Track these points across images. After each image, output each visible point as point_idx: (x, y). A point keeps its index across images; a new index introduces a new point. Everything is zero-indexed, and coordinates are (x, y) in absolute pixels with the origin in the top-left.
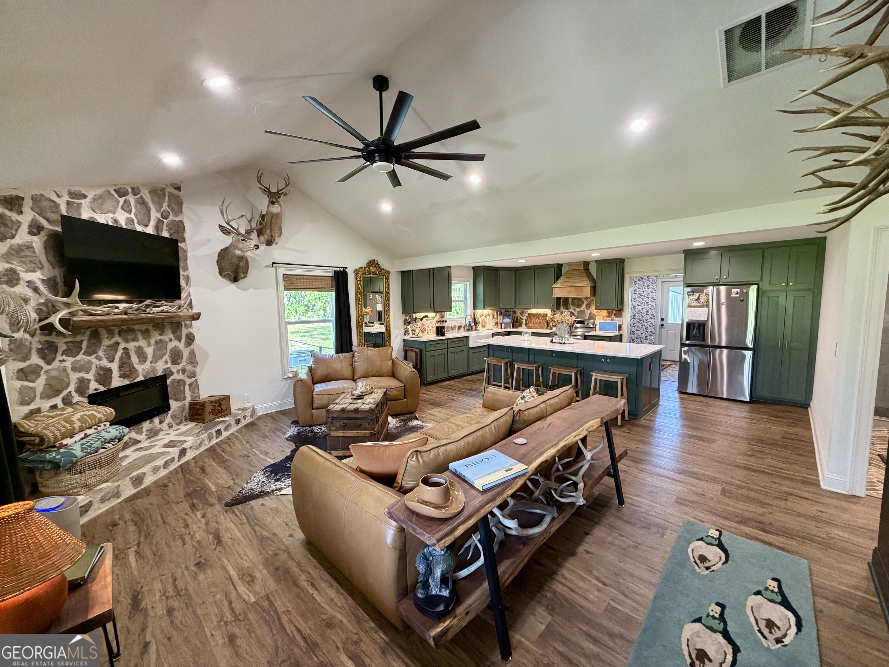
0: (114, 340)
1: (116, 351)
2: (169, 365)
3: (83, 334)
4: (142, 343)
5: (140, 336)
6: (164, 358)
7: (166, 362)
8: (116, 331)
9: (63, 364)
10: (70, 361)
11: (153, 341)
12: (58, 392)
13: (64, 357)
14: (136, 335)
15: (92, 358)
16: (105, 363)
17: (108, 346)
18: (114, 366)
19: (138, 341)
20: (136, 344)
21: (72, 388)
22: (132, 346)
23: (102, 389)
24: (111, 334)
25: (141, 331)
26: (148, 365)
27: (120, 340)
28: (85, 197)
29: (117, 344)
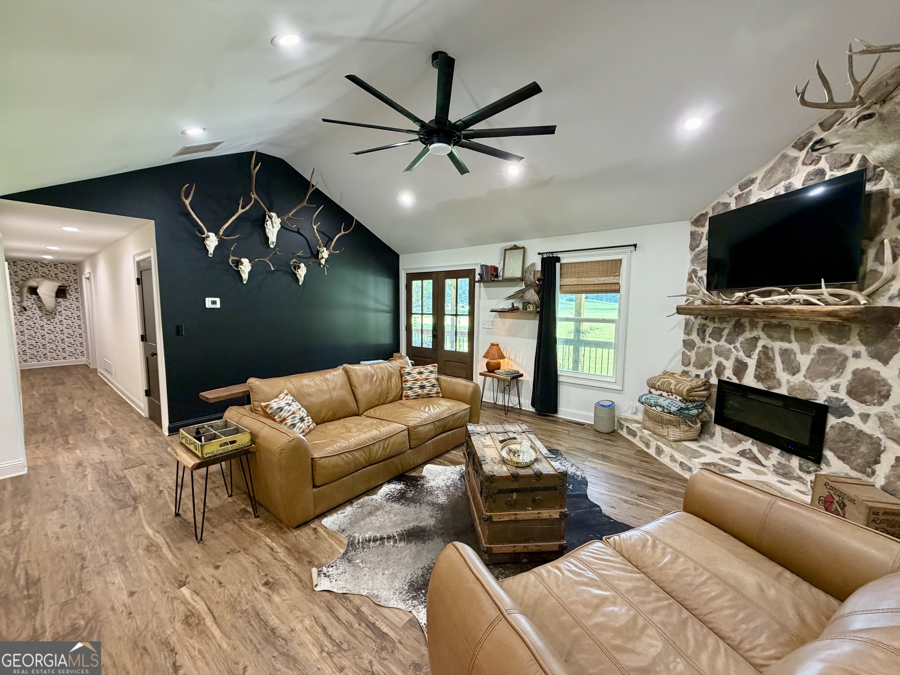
0: (755, 334)
1: (756, 346)
2: (842, 395)
3: (728, 322)
4: (795, 346)
5: (792, 337)
6: (833, 381)
7: (835, 388)
8: (761, 324)
9: (709, 346)
10: (714, 344)
11: (814, 349)
12: (702, 367)
13: (711, 340)
14: (789, 333)
15: (731, 347)
16: (741, 355)
17: (747, 339)
18: (752, 363)
19: (790, 342)
20: (785, 345)
21: (713, 368)
22: (777, 345)
23: (735, 380)
24: (754, 326)
25: (797, 330)
26: (799, 378)
27: (762, 335)
28: (752, 181)
29: (756, 339)
